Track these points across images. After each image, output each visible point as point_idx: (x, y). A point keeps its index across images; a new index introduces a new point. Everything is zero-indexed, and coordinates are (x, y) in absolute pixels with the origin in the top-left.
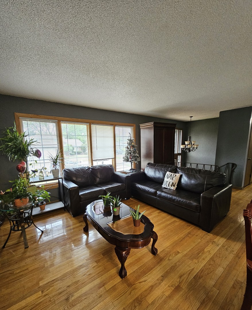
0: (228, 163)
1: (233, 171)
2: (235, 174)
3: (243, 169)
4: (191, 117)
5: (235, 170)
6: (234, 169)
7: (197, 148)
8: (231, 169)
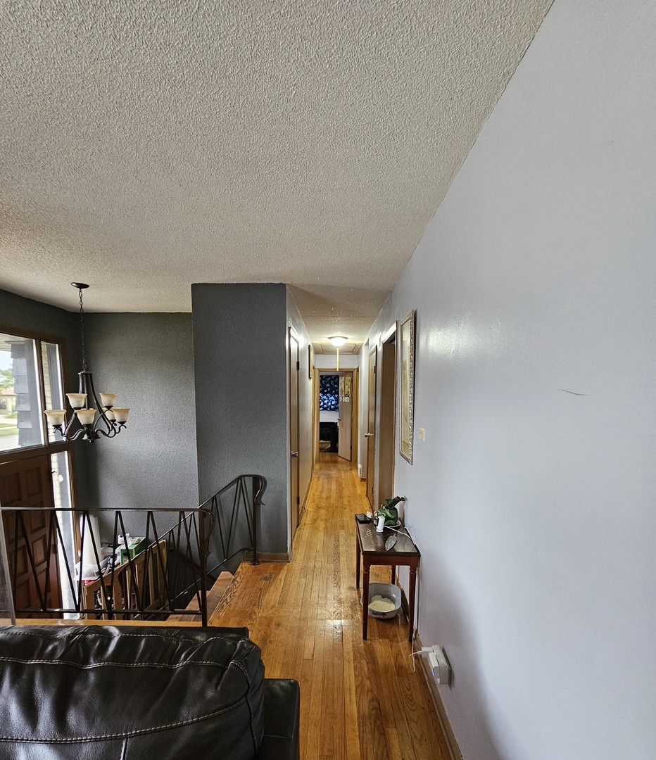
0: (240, 478)
1: (257, 503)
2: (264, 511)
3: (283, 492)
4: (82, 286)
5: (263, 499)
6: (261, 495)
7: (122, 423)
8: (250, 495)
